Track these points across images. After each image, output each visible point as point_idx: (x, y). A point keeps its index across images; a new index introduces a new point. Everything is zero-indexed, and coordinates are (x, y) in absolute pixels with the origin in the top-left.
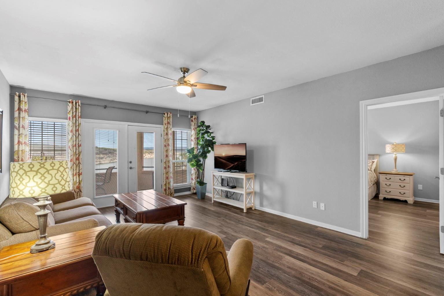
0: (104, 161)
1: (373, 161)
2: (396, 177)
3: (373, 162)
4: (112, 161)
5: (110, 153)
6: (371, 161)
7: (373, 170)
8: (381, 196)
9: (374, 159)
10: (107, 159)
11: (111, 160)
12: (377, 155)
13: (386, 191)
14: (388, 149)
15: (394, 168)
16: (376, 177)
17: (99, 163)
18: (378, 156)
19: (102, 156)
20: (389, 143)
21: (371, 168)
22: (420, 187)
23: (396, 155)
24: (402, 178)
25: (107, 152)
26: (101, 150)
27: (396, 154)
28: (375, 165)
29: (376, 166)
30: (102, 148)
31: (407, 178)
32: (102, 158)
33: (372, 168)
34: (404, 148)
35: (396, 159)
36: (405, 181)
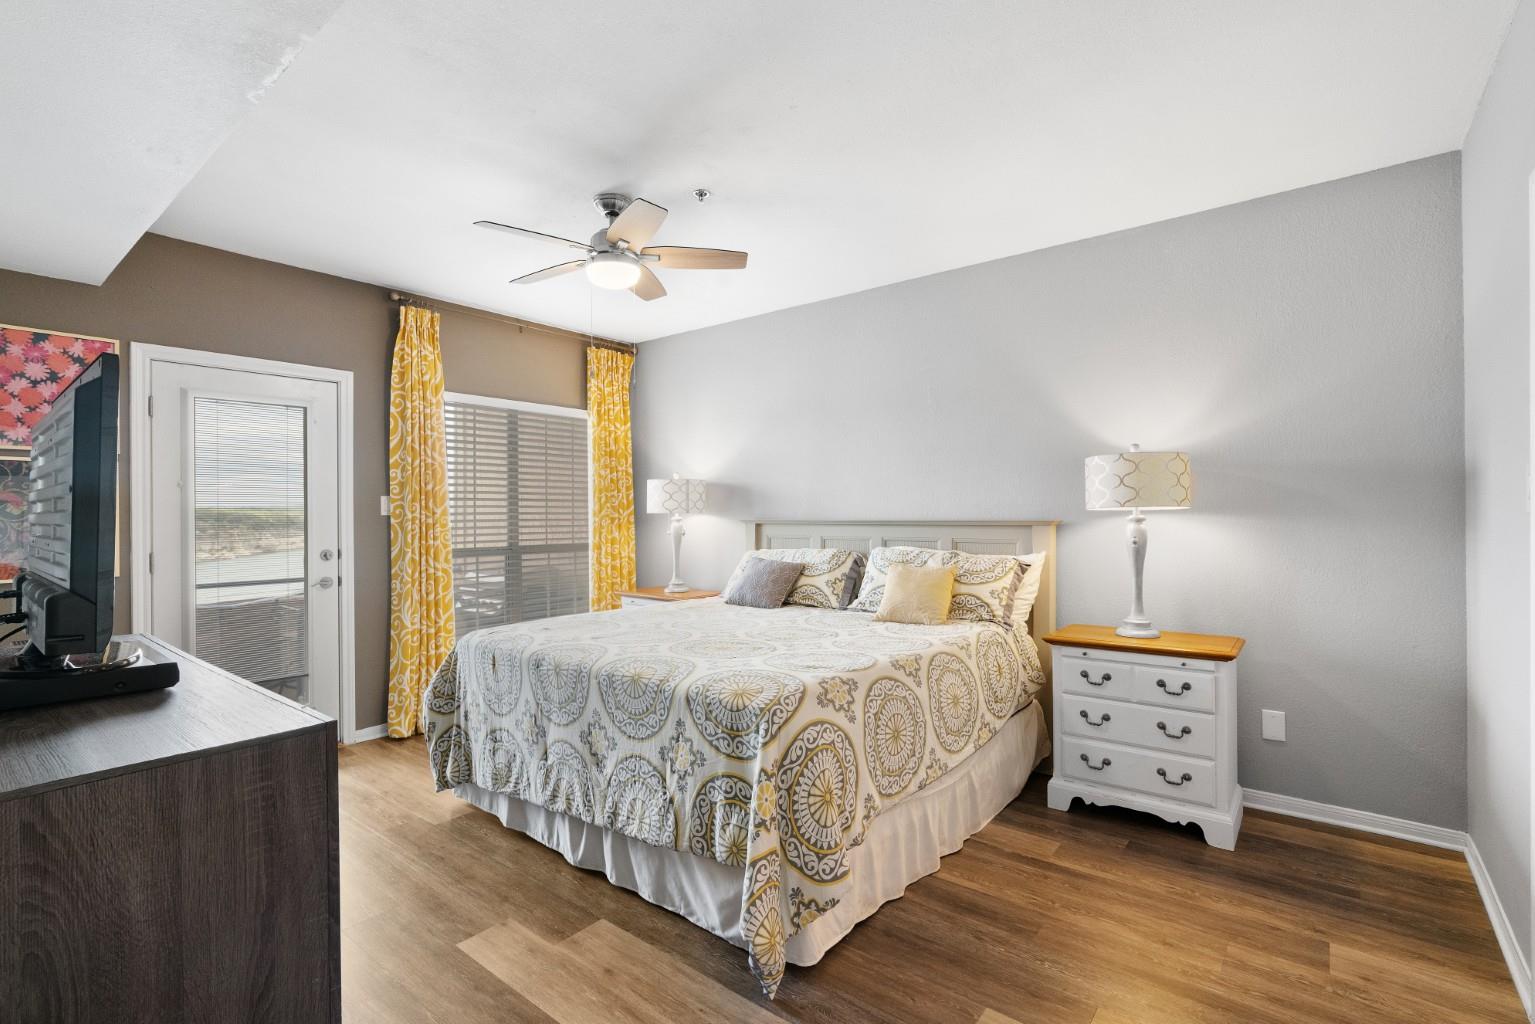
1: (1025, 559)
2: (1137, 668)
3: (1024, 568)
6: (1011, 561)
7: (1019, 617)
8: (1060, 792)
9: (1029, 551)
12: (1047, 523)
13: (1084, 758)
14: (1099, 484)
15: (1133, 607)
16: (1037, 662)
18: (1052, 530)
20: (1101, 449)
21: (1009, 608)
22: (1274, 724)
23: (1143, 526)
24: (1174, 672)
27: (1139, 521)
28: (1036, 587)
29: (1040, 590)
31: (1201, 675)
33: (1017, 603)
34: (1186, 481)
35: (1139, 552)
36: (1188, 699)
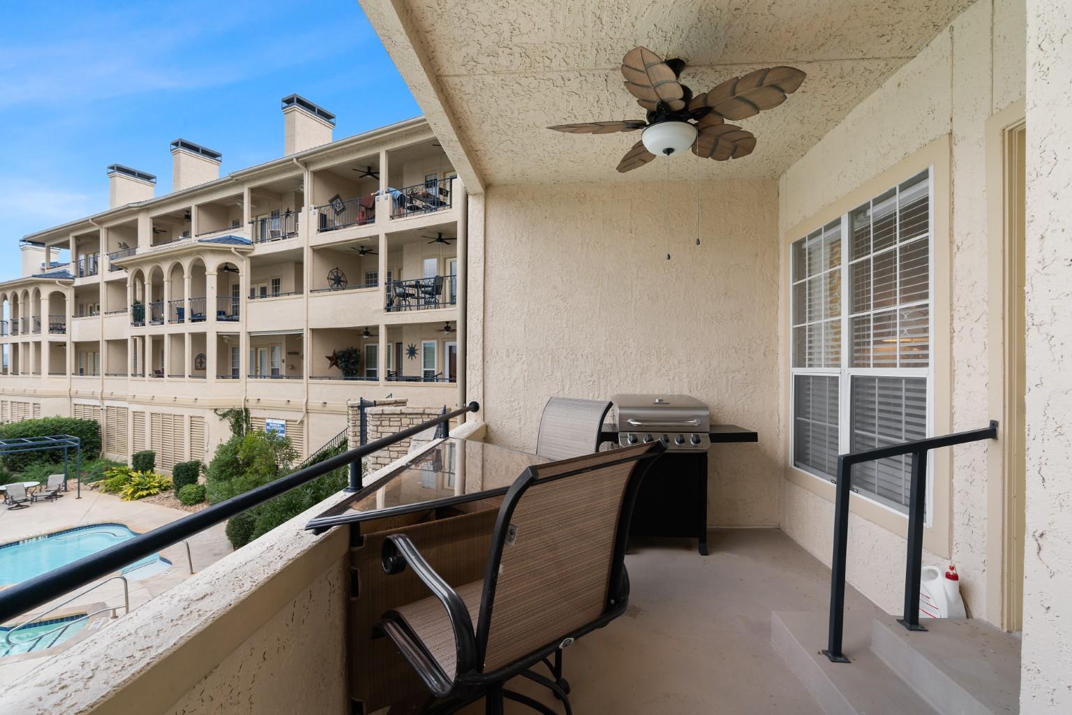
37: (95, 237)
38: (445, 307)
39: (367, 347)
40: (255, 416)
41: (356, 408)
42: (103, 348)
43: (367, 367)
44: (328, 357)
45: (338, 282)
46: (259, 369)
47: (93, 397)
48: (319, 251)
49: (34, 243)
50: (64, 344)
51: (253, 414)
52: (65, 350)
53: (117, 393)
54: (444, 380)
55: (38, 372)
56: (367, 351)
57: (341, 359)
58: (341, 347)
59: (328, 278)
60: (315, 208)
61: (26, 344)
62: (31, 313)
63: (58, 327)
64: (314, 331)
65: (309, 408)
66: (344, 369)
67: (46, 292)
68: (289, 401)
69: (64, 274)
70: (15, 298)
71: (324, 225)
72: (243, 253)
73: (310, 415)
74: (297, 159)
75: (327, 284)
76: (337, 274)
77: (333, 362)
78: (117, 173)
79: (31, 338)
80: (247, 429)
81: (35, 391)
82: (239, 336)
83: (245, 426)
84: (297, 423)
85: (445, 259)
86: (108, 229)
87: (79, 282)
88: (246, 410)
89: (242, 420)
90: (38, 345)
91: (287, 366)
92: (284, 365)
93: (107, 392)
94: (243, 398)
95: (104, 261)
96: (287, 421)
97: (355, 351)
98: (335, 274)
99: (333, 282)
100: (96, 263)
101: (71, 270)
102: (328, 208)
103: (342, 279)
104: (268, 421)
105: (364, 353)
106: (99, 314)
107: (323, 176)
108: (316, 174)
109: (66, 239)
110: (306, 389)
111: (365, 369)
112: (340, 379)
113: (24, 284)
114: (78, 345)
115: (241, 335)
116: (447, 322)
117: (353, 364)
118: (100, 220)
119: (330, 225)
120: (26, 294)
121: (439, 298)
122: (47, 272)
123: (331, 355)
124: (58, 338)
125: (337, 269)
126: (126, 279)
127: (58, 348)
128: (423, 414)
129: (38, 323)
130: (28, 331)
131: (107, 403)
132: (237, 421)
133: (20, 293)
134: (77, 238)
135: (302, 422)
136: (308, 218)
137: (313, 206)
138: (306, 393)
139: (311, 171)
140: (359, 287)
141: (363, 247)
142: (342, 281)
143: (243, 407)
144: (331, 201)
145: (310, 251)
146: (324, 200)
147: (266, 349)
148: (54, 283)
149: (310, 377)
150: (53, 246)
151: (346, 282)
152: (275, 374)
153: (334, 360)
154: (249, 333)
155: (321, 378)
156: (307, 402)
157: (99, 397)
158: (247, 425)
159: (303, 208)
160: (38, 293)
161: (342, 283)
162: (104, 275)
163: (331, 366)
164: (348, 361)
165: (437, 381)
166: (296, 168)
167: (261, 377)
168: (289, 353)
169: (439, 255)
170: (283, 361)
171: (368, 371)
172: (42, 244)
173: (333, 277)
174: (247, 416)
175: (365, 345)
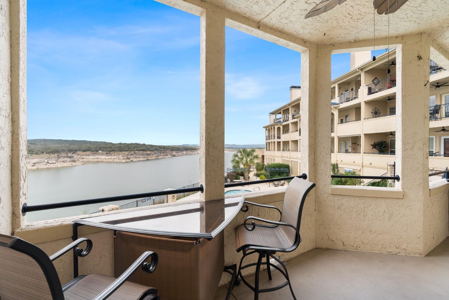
0: (151, 157)
4: (157, 158)
5: (156, 150)
10: (153, 155)
11: (157, 156)
17: (147, 159)
19: (149, 152)
25: (153, 148)
26: (148, 146)
30: (149, 145)
32: (149, 155)
37: (288, 109)
38: (441, 120)
39: (390, 140)
40: (340, 167)
41: (392, 166)
42: (290, 143)
43: (390, 149)
44: (371, 145)
45: (376, 114)
46: (340, 150)
47: (287, 157)
48: (367, 103)
49: (272, 114)
50: (280, 142)
51: (339, 166)
52: (280, 144)
53: (294, 157)
54: (440, 155)
55: (274, 150)
56: (390, 142)
57: (378, 146)
58: (378, 140)
59: (371, 113)
60: (366, 86)
61: (272, 142)
62: (273, 134)
63: (279, 137)
64: (365, 135)
65: (363, 165)
66: (379, 150)
67: (276, 127)
68: (354, 162)
69: (280, 122)
70: (269, 129)
71: (370, 92)
72: (335, 108)
73: (364, 168)
74: (358, 69)
75: (371, 115)
76: (376, 111)
77: (374, 147)
78: (292, 89)
79: (273, 140)
80: (337, 171)
81: (274, 155)
82: (334, 138)
83: (336, 170)
84: (358, 171)
85: (441, 95)
86: (291, 107)
87: (284, 124)
88: (337, 164)
89: (335, 168)
90: (274, 142)
91: (352, 148)
92: (350, 148)
93: (291, 157)
94: (336, 160)
95: (290, 116)
96: (353, 169)
97: (385, 142)
98: (375, 111)
99: (374, 114)
100: (288, 117)
101: (282, 120)
102: (372, 84)
103: (378, 112)
104: (345, 169)
105: (389, 143)
106: (289, 133)
107: (369, 72)
108: (366, 72)
109: (280, 111)
110: (362, 157)
111: (390, 150)
112: (377, 154)
113: (271, 126)
114: (283, 142)
115: (335, 137)
116: (443, 127)
117: (384, 147)
118: (289, 105)
119: (373, 91)
120: (272, 128)
121: (438, 116)
122: (276, 121)
123: (373, 144)
124: (279, 140)
125: (376, 108)
126: (298, 121)
127: (279, 143)
128: (433, 170)
129: (274, 136)
130: (272, 139)
131: (291, 160)
132: (333, 168)
133: (270, 128)
134: (283, 111)
135: (360, 170)
136: (363, 90)
137: (365, 85)
138: (362, 160)
139: (364, 72)
140: (387, 115)
141: (389, 97)
142: (378, 113)
143: (336, 163)
144: (373, 81)
145: (364, 103)
146: (370, 81)
147: (343, 142)
148: (278, 124)
149: (364, 153)
150: (277, 114)
151: (380, 113)
152: (347, 151)
153: (374, 146)
154: (338, 136)
155: (369, 153)
156: (362, 163)
157: (289, 157)
158: (337, 169)
159: (360, 87)
160: (274, 128)
161: (378, 114)
162: (291, 121)
163: (373, 149)
164: (381, 146)
165: (435, 156)
166: (358, 72)
167: (341, 152)
168: (353, 143)
169: (437, 93)
170: (350, 146)
171: (391, 151)
172: (274, 114)
173: (374, 112)
174: (337, 166)
175: (390, 139)
